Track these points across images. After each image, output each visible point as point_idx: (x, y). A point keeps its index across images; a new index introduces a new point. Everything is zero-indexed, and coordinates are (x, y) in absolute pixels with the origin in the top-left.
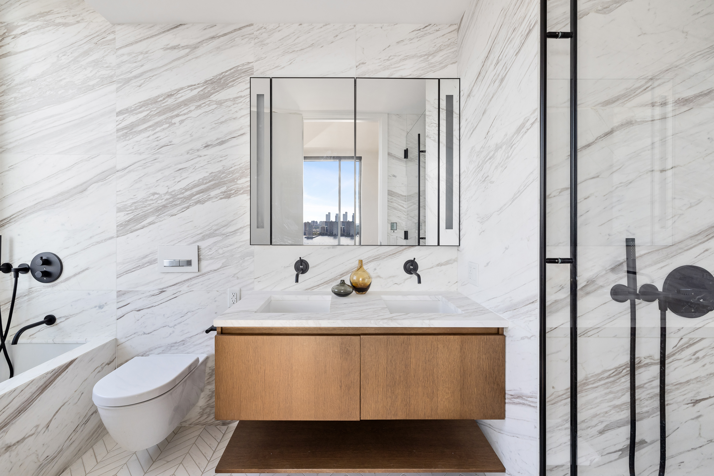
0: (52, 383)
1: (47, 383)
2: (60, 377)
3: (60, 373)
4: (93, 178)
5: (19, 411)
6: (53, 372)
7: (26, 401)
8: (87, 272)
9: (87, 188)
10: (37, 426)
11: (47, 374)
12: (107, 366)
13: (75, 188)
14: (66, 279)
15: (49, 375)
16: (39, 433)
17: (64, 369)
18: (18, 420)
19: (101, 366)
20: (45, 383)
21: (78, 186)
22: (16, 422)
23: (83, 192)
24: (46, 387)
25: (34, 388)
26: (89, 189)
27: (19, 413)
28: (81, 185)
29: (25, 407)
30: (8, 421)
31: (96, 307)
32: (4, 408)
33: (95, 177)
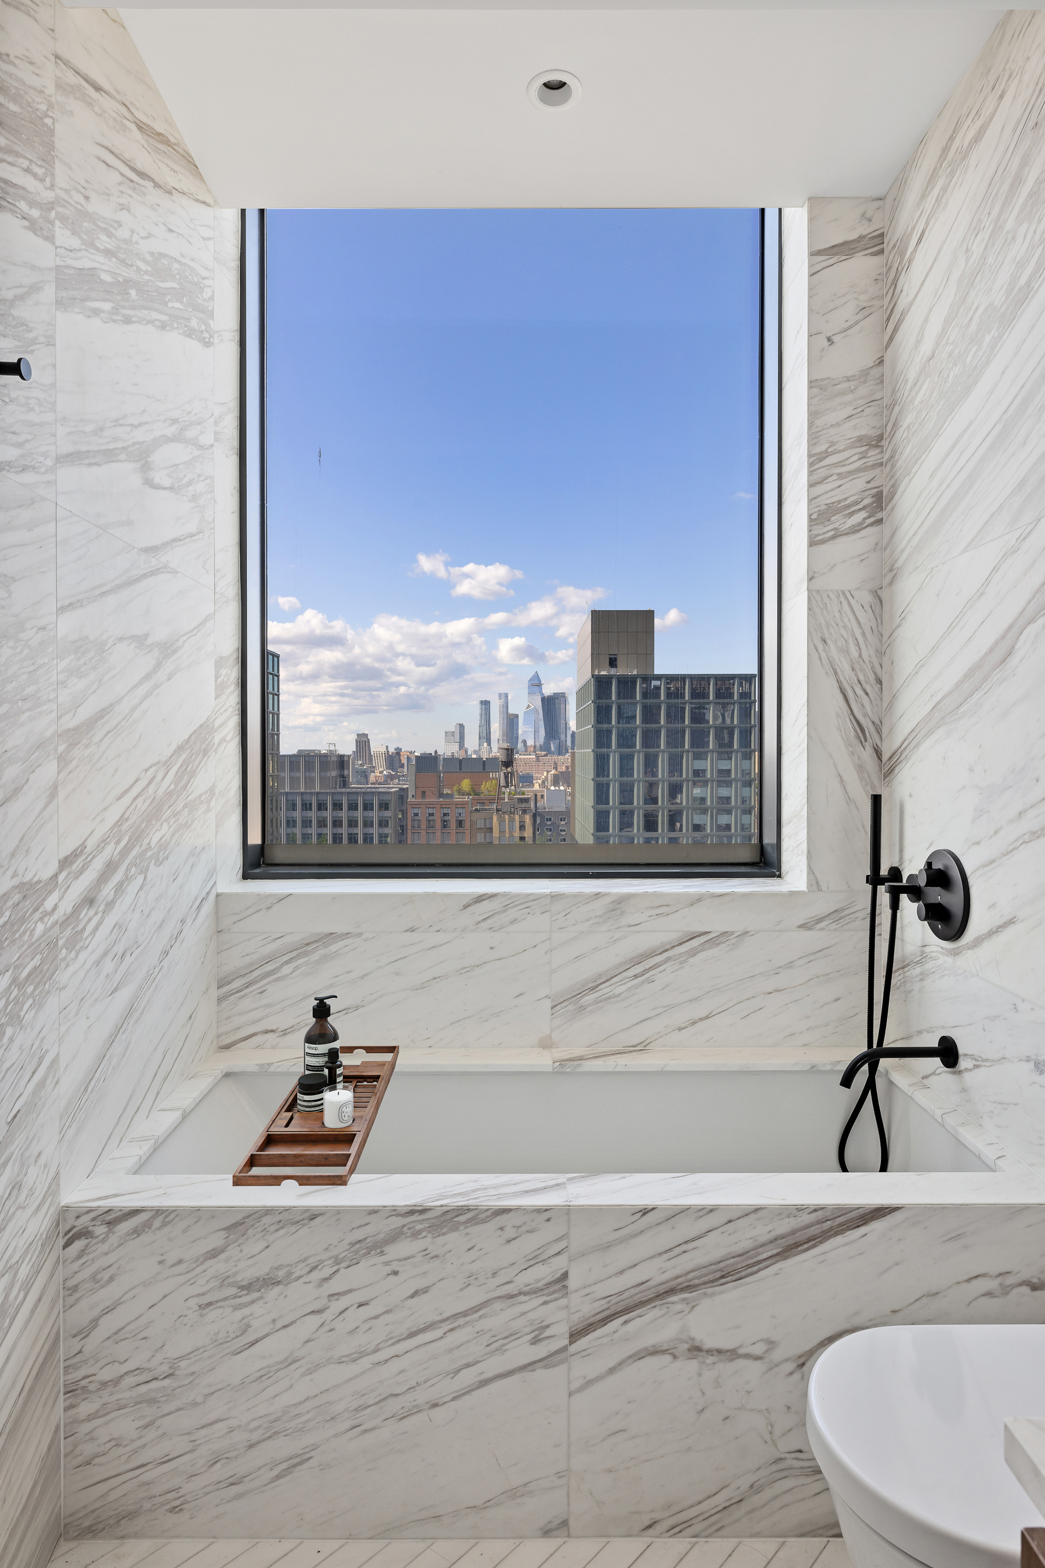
0: (814, 1246)
1: (800, 1237)
2: (839, 1240)
3: (840, 1225)
4: (1027, 606)
5: (721, 1270)
6: (819, 1214)
7: (740, 1255)
8: (1011, 931)
9: (1013, 648)
10: (771, 1344)
11: (800, 1209)
12: (1025, 1290)
13: (991, 649)
14: (975, 939)
15: (806, 1219)
16: (777, 1365)
17: (852, 1220)
18: (721, 1293)
19: (999, 1280)
20: (793, 1232)
21: (997, 643)
22: (713, 1294)
23: (1007, 661)
24: (798, 1246)
25: (761, 1231)
26: (1017, 646)
27: (723, 1277)
28: (1003, 637)
29: (736, 1271)
30: (697, 1282)
31: (1028, 1059)
32: (686, 1242)
33: (1029, 602)
